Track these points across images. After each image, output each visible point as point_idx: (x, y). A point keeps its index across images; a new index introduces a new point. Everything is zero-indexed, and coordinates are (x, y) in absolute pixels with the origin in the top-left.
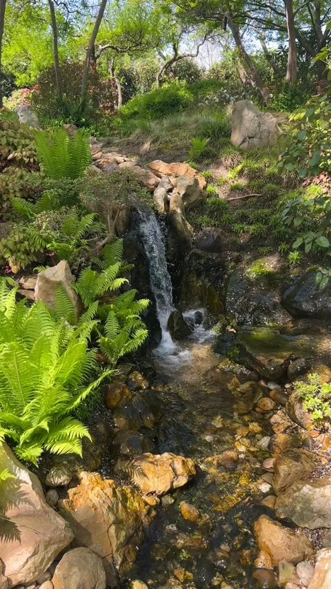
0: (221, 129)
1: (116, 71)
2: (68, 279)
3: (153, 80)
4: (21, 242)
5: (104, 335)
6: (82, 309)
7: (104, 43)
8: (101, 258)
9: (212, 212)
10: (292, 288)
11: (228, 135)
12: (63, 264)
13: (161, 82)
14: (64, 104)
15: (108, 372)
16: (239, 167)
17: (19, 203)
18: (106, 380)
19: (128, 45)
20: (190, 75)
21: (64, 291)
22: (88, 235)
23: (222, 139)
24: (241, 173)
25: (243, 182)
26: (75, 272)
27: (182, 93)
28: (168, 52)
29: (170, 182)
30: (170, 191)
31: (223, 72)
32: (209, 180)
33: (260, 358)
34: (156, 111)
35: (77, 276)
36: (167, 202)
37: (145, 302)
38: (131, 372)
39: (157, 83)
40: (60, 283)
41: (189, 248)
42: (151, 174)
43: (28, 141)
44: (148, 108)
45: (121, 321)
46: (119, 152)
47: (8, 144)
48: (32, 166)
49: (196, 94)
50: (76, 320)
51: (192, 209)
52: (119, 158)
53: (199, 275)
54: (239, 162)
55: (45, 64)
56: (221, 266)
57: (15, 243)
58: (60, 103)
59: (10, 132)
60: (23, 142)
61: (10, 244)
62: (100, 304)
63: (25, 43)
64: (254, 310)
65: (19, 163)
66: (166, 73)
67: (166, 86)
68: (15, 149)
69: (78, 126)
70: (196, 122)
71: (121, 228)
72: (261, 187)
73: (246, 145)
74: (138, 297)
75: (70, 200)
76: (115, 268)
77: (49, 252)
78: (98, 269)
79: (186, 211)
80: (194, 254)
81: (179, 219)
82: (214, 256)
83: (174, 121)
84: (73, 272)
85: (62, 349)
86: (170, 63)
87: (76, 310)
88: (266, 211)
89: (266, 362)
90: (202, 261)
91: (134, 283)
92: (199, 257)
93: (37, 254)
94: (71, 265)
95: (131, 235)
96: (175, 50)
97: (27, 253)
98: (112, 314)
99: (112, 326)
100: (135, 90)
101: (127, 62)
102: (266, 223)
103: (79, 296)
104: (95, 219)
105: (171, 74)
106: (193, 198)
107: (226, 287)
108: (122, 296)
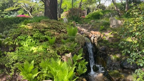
0: (107, 24)
1: (86, 8)
2: (71, 57)
3: (94, 9)
4: (62, 48)
5: (78, 69)
6: (74, 63)
7: (83, 2)
8: (78, 52)
9: (104, 42)
10: (123, 61)
11: (109, 25)
12: (70, 53)
13: (96, 10)
14: (73, 17)
15: (78, 77)
16: (111, 32)
17: (63, 40)
18: (77, 79)
19: (89, 2)
20: (103, 8)
21: (70, 59)
22: (76, 47)
23: (108, 26)
24: (112, 34)
25: (112, 36)
26: (73, 55)
27: (100, 13)
28: (98, 3)
29: (95, 36)
30: (95, 37)
31: (111, 7)
32: (104, 35)
33: (113, 78)
34: (94, 17)
35: (73, 56)
36: (94, 40)
37: (87, 62)
38: (83, 78)
39: (95, 10)
40: (69, 57)
41: (98, 50)
42: (91, 34)
43: (65, 27)
44: (92, 17)
45: (82, 66)
46: (84, 28)
47: (61, 28)
48: (66, 33)
49: (104, 13)
50: (72, 65)
51: (100, 42)
52: (84, 30)
53: (101, 57)
54: (111, 31)
55: (70, 7)
56: (106, 55)
57: (61, 48)
58: (72, 17)
59: (62, 26)
60: (64, 27)
61: (60, 49)
62: (77, 62)
63: (66, 3)
64: (113, 66)
65: (63, 32)
66: (97, 8)
67: (97, 11)
68: (63, 29)
69: (76, 22)
70: (102, 21)
71: (83, 45)
72: (116, 37)
73: (113, 27)
74: (85, 61)
75: (73, 40)
76: (81, 55)
77: (68, 50)
78: (77, 55)
79: (98, 42)
80: (100, 52)
81: (96, 44)
82: (104, 52)
83: (97, 21)
84: (72, 55)
85: (69, 72)
86: (98, 5)
87: (72, 63)
88: (117, 43)
89: (114, 79)
90: (102, 54)
91: (85, 58)
92: (101, 53)
93: (65, 51)
94: (72, 53)
95: (85, 47)
96: (100, 3)
97: (63, 50)
98: (80, 64)
99: (79, 67)
100: (90, 11)
101: (88, 6)
102: (117, 46)
103: (73, 60)
104: (78, 44)
105: (98, 8)
106: (100, 39)
107: (107, 60)
108: (82, 61)
